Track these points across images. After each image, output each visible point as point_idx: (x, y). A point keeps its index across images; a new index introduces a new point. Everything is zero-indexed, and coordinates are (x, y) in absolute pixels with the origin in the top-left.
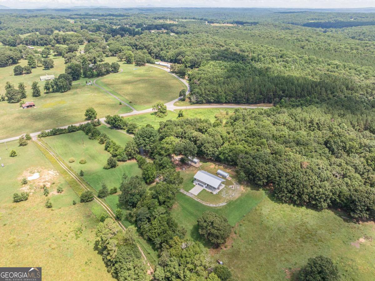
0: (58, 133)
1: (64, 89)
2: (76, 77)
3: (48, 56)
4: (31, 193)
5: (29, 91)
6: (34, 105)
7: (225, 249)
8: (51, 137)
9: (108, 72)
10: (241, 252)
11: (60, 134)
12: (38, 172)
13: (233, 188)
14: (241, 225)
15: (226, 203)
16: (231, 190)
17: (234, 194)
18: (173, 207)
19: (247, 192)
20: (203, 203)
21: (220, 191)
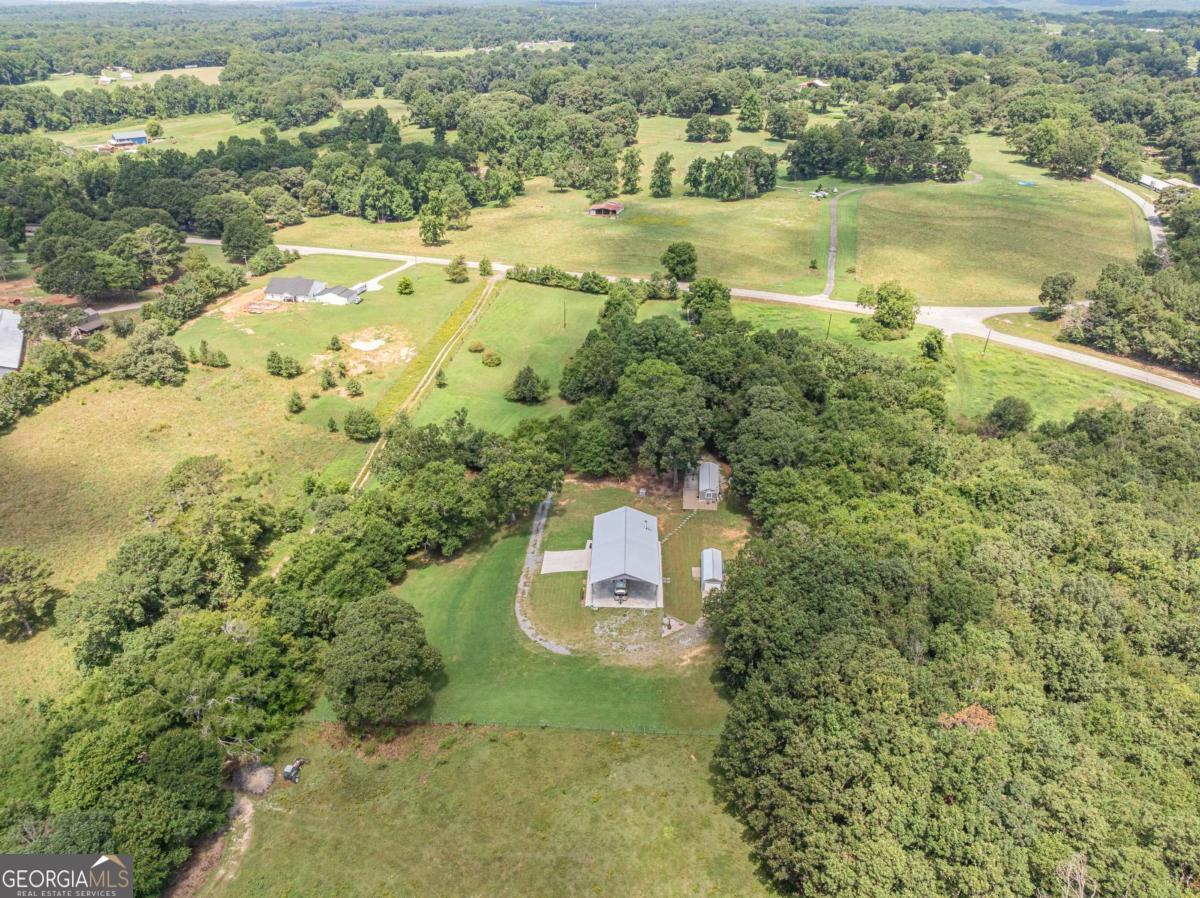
0: (553, 282)
1: (732, 191)
2: (807, 170)
3: (829, 108)
4: (312, 371)
5: (646, 176)
6: (614, 212)
7: (360, 754)
8: (533, 286)
9: (920, 176)
10: (370, 804)
11: (557, 286)
12: (388, 341)
13: (667, 632)
14: (492, 741)
15: (571, 650)
16: (651, 631)
17: (636, 647)
18: (456, 562)
19: (685, 672)
20: (517, 605)
21: (619, 609)
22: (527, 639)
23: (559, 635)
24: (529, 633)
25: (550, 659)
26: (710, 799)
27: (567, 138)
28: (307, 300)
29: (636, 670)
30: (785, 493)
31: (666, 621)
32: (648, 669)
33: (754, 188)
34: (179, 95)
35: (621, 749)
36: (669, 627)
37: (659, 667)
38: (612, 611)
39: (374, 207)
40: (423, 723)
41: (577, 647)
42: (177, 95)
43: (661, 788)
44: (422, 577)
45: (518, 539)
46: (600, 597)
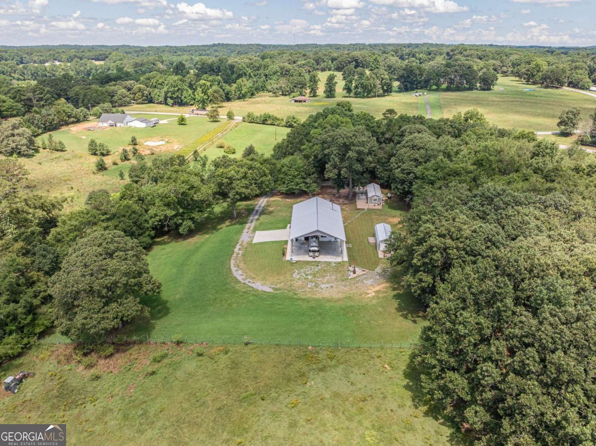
0: (269, 122)
4: (117, 153)
5: (321, 87)
7: (80, 368)
8: (259, 125)
11: (272, 124)
12: (167, 142)
13: (352, 275)
14: (200, 355)
15: (273, 288)
16: (339, 276)
17: (327, 285)
18: (191, 240)
19: (371, 301)
20: (232, 261)
21: (313, 262)
22: (237, 281)
23: (264, 279)
24: (240, 278)
25: (257, 294)
26: (409, 403)
27: (279, 74)
28: (122, 125)
29: (329, 301)
30: (440, 174)
31: (351, 269)
32: (339, 300)
33: (381, 91)
34: (82, 68)
35: (318, 361)
36: (354, 272)
37: (348, 298)
38: (307, 263)
39: (171, 98)
40: (141, 342)
41: (278, 286)
42: (81, 68)
43: (358, 395)
44: (164, 249)
45: (237, 226)
46: (298, 255)
